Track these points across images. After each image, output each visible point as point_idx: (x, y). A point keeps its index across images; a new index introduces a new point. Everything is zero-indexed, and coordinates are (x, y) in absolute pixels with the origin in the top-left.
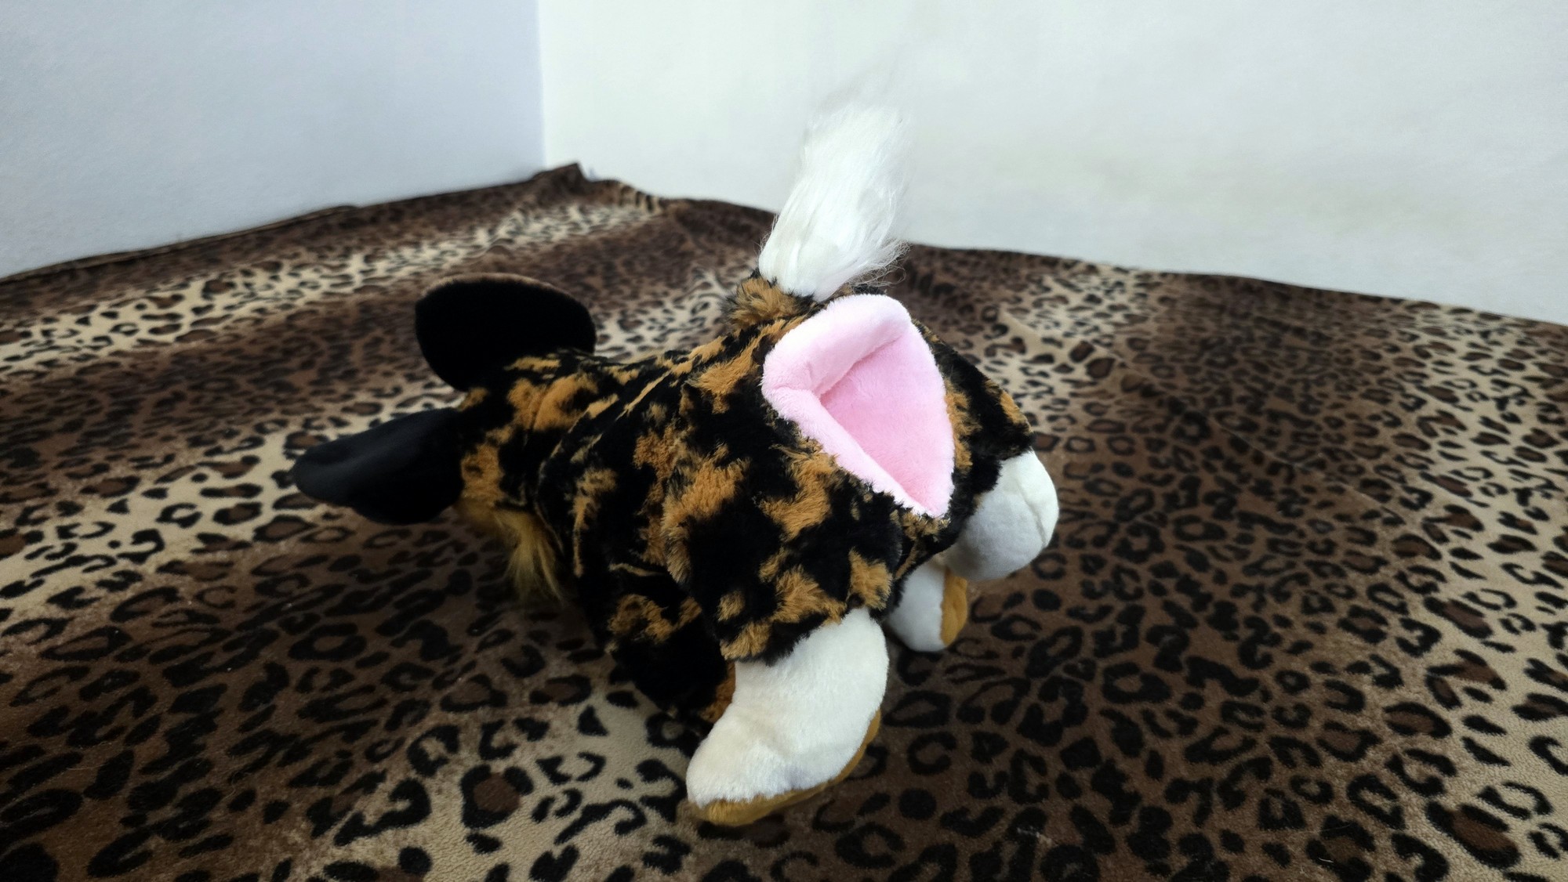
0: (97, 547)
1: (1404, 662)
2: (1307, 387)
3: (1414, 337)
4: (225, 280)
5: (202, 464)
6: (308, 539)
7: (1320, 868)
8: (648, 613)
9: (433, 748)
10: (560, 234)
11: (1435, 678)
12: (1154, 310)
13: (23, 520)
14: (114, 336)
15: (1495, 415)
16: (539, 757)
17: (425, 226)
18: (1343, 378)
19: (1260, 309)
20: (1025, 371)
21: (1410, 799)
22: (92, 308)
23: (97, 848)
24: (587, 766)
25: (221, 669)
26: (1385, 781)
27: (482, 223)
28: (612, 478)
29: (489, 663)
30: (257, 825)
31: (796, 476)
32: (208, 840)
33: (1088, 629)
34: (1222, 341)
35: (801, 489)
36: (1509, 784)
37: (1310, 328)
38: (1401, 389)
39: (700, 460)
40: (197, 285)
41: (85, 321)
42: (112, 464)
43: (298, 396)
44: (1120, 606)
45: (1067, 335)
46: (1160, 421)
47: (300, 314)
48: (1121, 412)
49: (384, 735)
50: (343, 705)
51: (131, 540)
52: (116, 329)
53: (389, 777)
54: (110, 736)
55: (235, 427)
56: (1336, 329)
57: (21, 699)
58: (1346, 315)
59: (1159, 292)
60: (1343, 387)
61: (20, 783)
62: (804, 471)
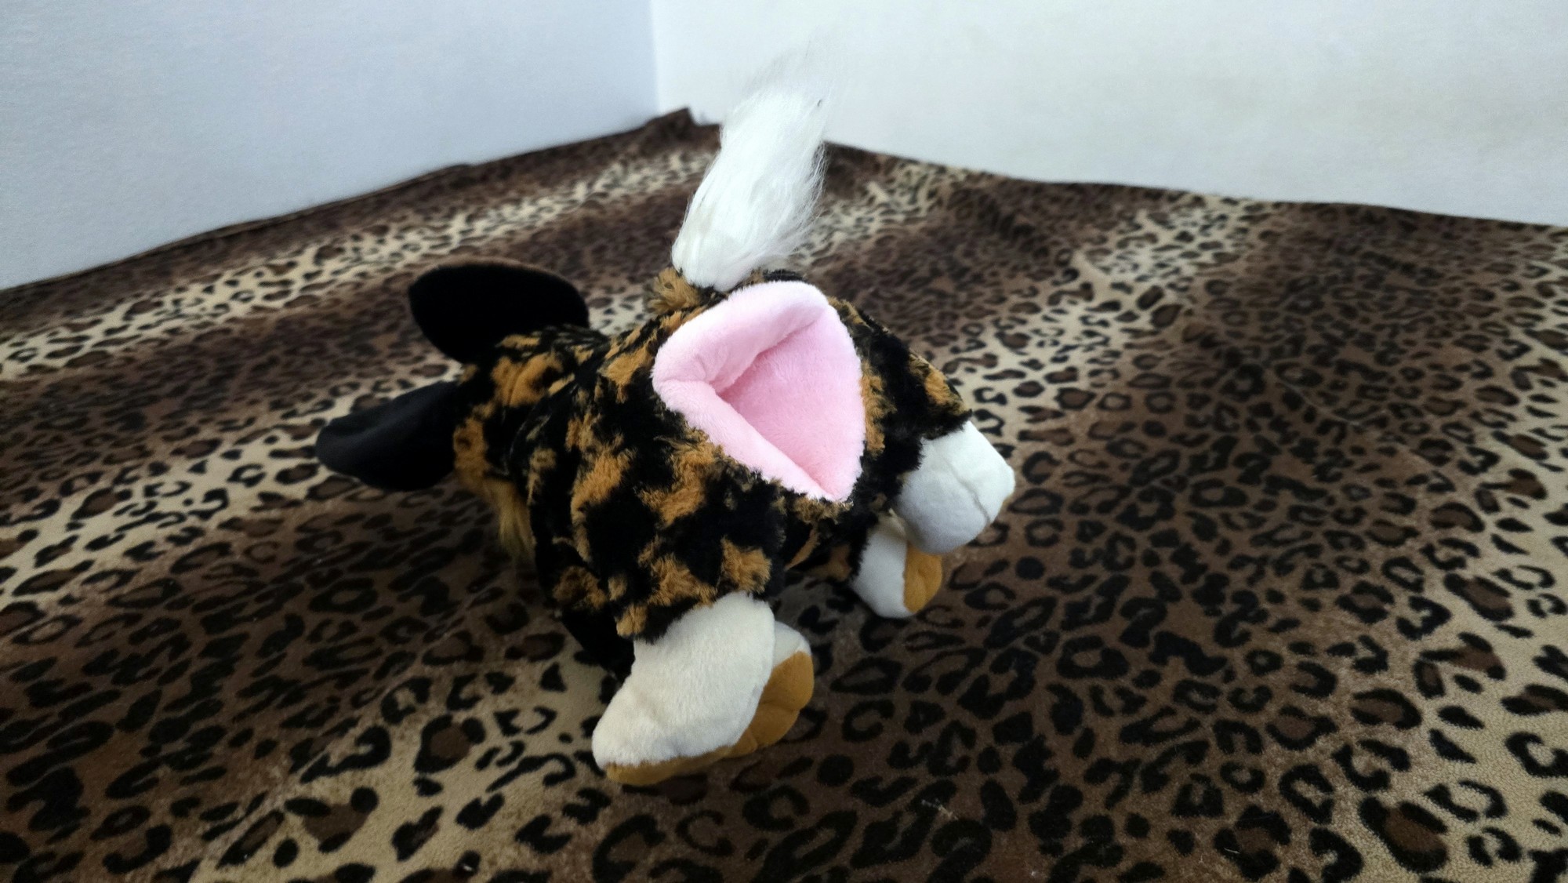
0: (175, 504)
1: (1397, 645)
3: (1544, 272)
4: (337, 246)
5: (277, 427)
6: (353, 498)
7: (1223, 859)
9: (404, 698)
10: (656, 185)
11: (1426, 663)
12: (1251, 246)
13: (119, 480)
14: (233, 304)
16: (497, 710)
17: (530, 182)
18: (1440, 322)
19: (1374, 243)
20: (1084, 320)
22: (217, 277)
23: (117, 773)
24: (539, 719)
25: (249, 619)
26: (1325, 773)
27: (583, 177)
28: (552, 458)
29: (475, 619)
30: (249, 760)
31: (675, 467)
32: (205, 772)
34: (1314, 281)
35: (678, 480)
36: (1467, 783)
37: (1423, 264)
38: (1506, 334)
39: (601, 447)
40: (311, 251)
41: (210, 290)
42: (203, 427)
43: (376, 359)
44: (1104, 575)
45: (1142, 279)
46: (1212, 374)
47: (396, 277)
48: (1172, 365)
49: (369, 684)
50: (341, 656)
51: (202, 498)
52: (235, 296)
53: (360, 723)
54: (148, 676)
55: (313, 391)
56: (1454, 264)
57: (84, 641)
58: (1475, 246)
59: (1265, 226)
60: (1437, 332)
61: (66, 716)
62: (683, 462)
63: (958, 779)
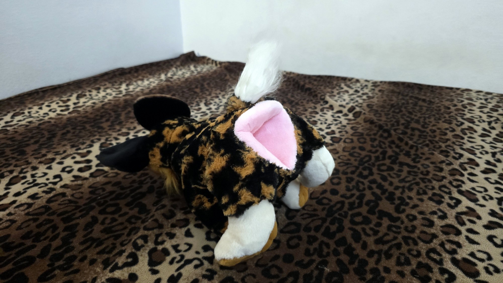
0: (43, 180)
1: (448, 211)
2: (425, 119)
3: (462, 101)
4: (83, 94)
5: (75, 153)
6: (106, 176)
7: (414, 278)
8: (204, 200)
9: (140, 242)
10: (188, 75)
11: (458, 216)
12: (377, 94)
13: (21, 172)
14: (50, 113)
15: (487, 127)
16: (172, 245)
17: (145, 74)
18: (437, 116)
19: (412, 93)
20: (333, 116)
21: (446, 256)
22: (43, 104)
23: (40, 273)
24: (187, 247)
25: (78, 218)
26: (438, 250)
27: (163, 72)
28: (192, 159)
29: (158, 215)
30: (87, 266)
31: (244, 159)
32: (72, 271)
33: (347, 201)
34: (398, 104)
35: (246, 163)
36: (479, 251)
37: (428, 99)
38: (456, 119)
39: (216, 154)
40: (75, 96)
41: (41, 108)
42: (48, 154)
43: (104, 130)
44: (357, 194)
45: (347, 104)
46: (375, 132)
47: (106, 104)
48: (363, 129)
49: (126, 238)
50: (114, 229)
51: (53, 178)
52: (50, 110)
53: (126, 251)
54: (45, 239)
55: (85, 141)
56: (436, 99)
57: (19, 228)
58: (440, 94)
59: (379, 88)
60: (437, 119)
61: (18, 254)
62: (247, 157)
63: (328, 259)
